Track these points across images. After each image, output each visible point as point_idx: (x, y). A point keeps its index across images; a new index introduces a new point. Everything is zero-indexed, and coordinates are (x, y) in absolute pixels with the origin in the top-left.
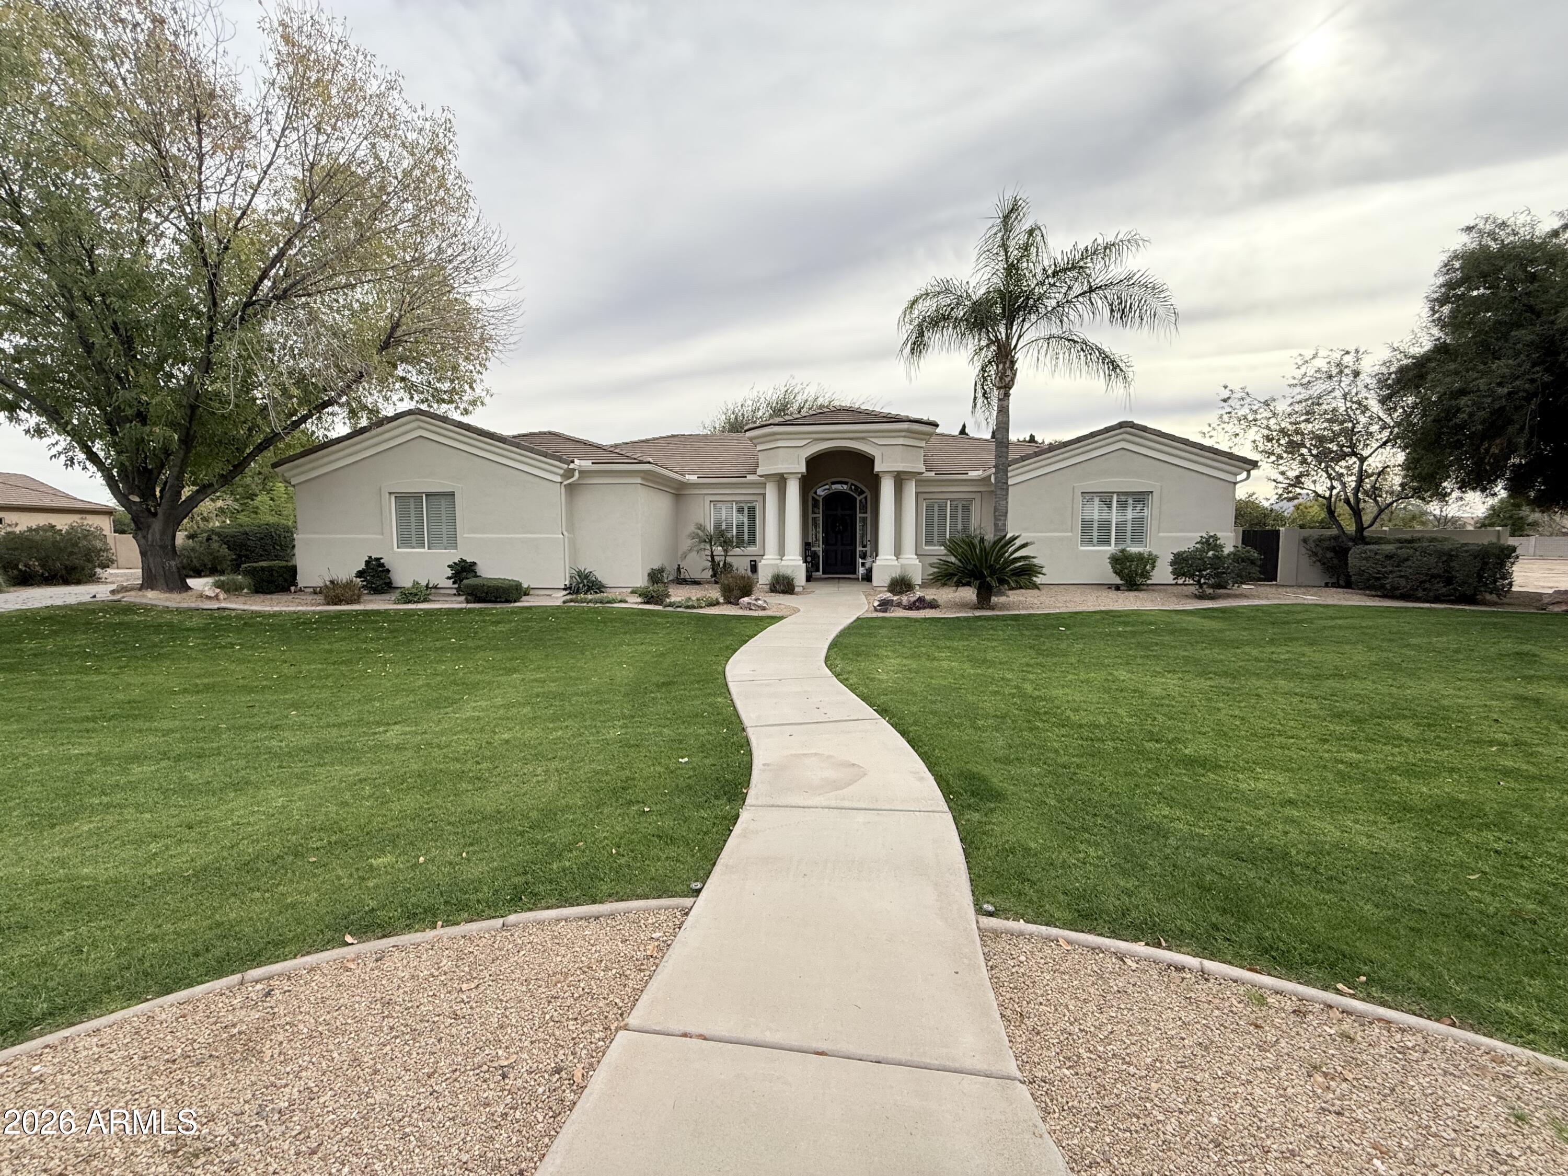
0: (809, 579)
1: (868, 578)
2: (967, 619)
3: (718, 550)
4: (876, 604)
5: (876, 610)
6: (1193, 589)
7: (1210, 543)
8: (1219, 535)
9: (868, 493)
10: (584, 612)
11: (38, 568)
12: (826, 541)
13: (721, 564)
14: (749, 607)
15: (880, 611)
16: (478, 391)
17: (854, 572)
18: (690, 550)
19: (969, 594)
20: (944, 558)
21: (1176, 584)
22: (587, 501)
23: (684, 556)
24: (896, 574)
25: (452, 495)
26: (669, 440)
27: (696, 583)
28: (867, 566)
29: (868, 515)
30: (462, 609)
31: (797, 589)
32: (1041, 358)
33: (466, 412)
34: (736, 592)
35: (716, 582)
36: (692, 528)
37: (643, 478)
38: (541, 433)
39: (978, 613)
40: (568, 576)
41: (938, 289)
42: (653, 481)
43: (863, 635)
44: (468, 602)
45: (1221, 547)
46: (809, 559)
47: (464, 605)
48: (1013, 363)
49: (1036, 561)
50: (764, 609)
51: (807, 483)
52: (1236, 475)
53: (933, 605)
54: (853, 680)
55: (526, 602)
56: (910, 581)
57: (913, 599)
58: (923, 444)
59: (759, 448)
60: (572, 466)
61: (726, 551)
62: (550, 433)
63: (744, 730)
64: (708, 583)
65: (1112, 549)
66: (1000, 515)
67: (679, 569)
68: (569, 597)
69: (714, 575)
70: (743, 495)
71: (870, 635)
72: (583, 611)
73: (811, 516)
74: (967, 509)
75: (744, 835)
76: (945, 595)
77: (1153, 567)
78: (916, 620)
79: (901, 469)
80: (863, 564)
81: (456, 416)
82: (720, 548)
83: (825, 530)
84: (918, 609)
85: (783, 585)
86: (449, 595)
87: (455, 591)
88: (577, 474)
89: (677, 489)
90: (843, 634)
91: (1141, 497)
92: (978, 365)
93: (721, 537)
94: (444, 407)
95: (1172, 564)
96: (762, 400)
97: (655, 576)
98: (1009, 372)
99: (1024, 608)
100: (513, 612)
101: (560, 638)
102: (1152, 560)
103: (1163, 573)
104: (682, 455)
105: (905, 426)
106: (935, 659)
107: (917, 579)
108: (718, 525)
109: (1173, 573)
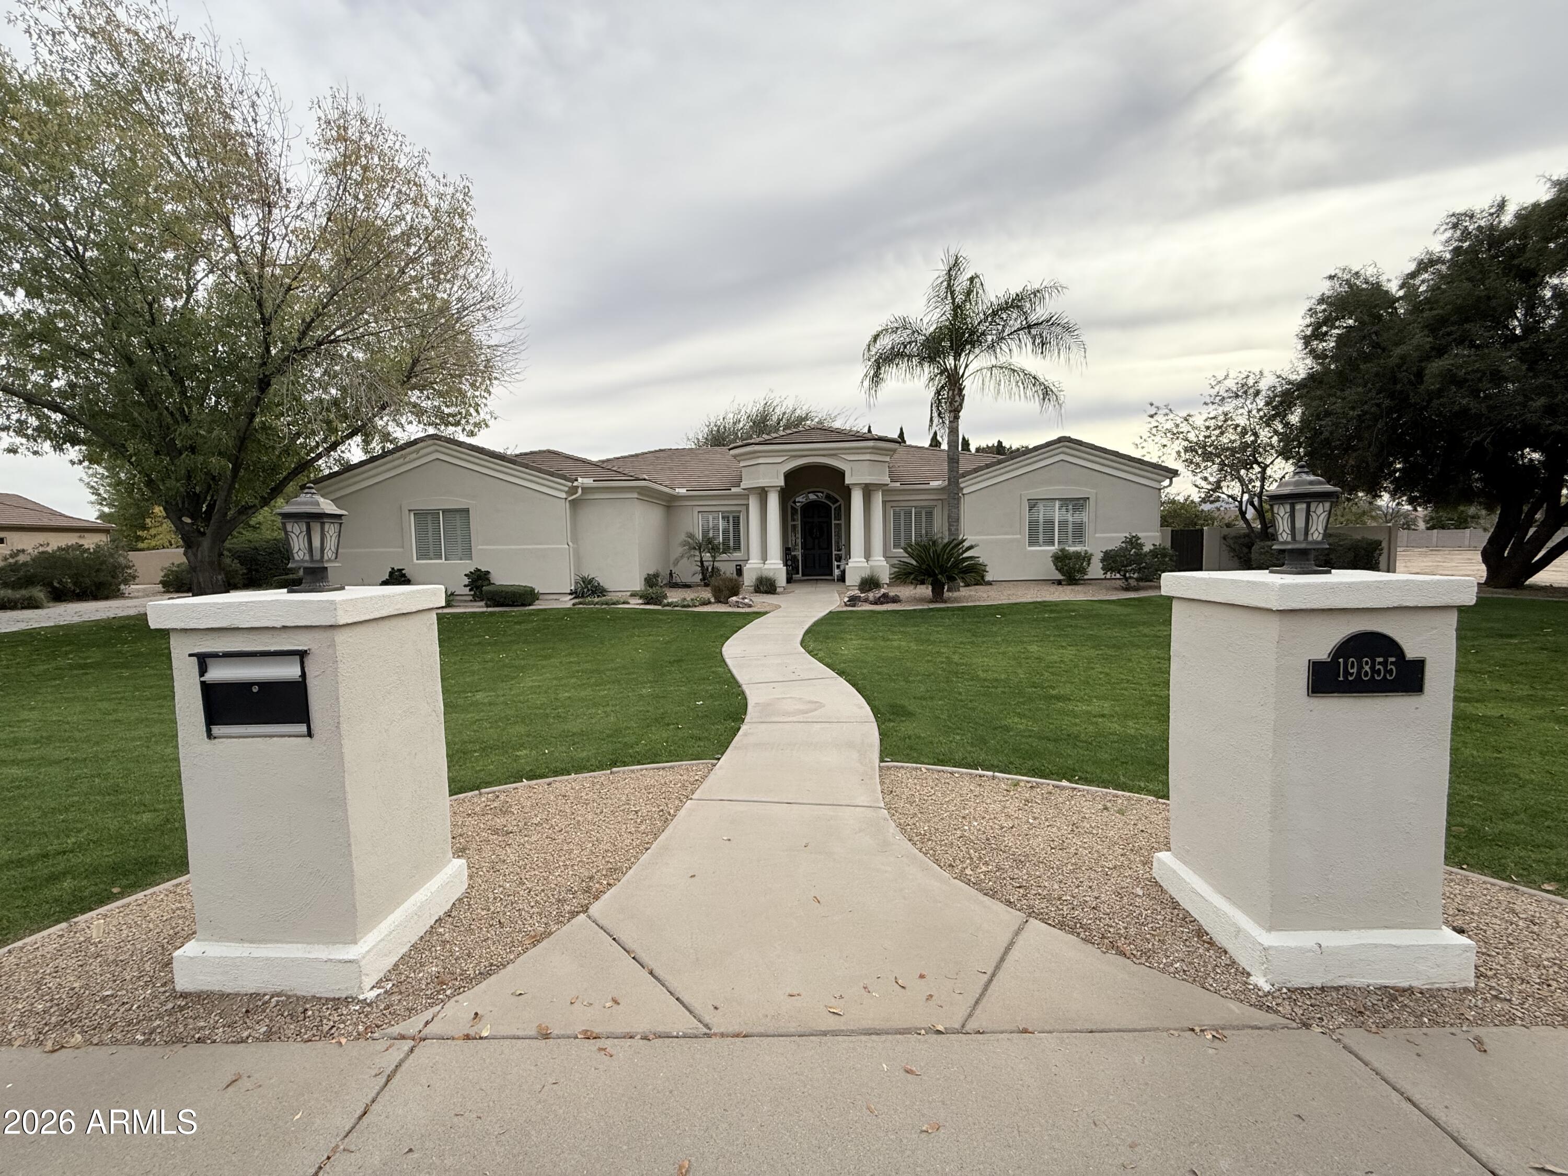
0: (789, 580)
1: (842, 579)
2: (921, 610)
3: (707, 556)
4: (846, 599)
5: (846, 605)
6: (1119, 583)
7: (1133, 542)
8: (1140, 535)
9: (841, 502)
10: (594, 612)
11: (70, 585)
12: (804, 547)
13: (710, 569)
14: (737, 605)
15: (849, 606)
16: (482, 415)
17: (831, 574)
18: (682, 557)
19: (926, 591)
20: (902, 559)
21: (1105, 579)
22: (590, 515)
23: (676, 563)
24: (866, 574)
25: (465, 512)
26: (657, 455)
27: (687, 586)
28: (842, 568)
29: (842, 522)
30: (483, 613)
31: (778, 590)
32: (987, 383)
33: (472, 434)
34: (726, 593)
35: (706, 585)
36: (683, 537)
37: (639, 493)
38: (540, 452)
39: (932, 606)
40: (573, 582)
41: (896, 325)
42: (648, 495)
43: (832, 624)
44: (487, 606)
45: (1141, 545)
46: (789, 563)
47: (485, 609)
48: (961, 390)
49: (981, 560)
50: (750, 606)
51: (786, 495)
52: (1160, 482)
53: (896, 600)
54: (821, 654)
55: (538, 606)
56: (878, 580)
57: (878, 596)
58: (887, 459)
59: (742, 464)
60: (575, 484)
61: (714, 557)
62: (549, 451)
63: (740, 686)
64: (698, 586)
65: (1055, 548)
66: (954, 521)
67: (671, 574)
68: (577, 601)
69: (704, 579)
70: (729, 506)
71: (839, 624)
72: (592, 612)
73: (790, 523)
74: (930, 514)
75: (745, 735)
76: (905, 591)
77: (1089, 565)
78: (879, 612)
79: (868, 482)
80: (838, 567)
81: (462, 438)
82: (708, 554)
83: (804, 537)
84: (882, 603)
85: (766, 586)
86: (466, 601)
87: (471, 598)
88: (580, 491)
89: (669, 501)
90: (816, 624)
91: (1079, 504)
92: (933, 390)
93: (709, 545)
94: (451, 429)
95: (1103, 560)
96: (743, 412)
97: (651, 581)
98: (957, 398)
99: (972, 601)
100: (531, 613)
101: (579, 633)
102: (1087, 558)
103: (1095, 570)
104: (671, 469)
105: (871, 443)
106: (888, 640)
107: (885, 578)
108: (705, 533)
109: (1103, 568)
